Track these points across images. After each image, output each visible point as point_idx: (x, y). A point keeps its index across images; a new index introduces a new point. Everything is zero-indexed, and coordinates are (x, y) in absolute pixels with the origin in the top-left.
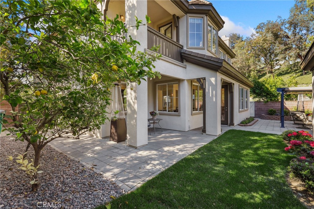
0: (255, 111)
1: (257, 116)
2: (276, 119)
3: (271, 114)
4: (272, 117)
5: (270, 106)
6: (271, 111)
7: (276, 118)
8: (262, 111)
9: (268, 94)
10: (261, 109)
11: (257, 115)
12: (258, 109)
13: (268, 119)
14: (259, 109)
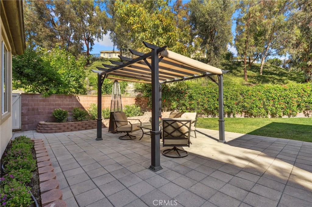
0: (23, 115)
1: (27, 126)
2: (79, 127)
3: (60, 120)
4: (64, 126)
5: (55, 104)
6: (60, 113)
7: (72, 126)
8: (39, 114)
9: (50, 80)
10: (38, 109)
11: (28, 124)
12: (29, 110)
13: (55, 132)
14: (33, 109)
